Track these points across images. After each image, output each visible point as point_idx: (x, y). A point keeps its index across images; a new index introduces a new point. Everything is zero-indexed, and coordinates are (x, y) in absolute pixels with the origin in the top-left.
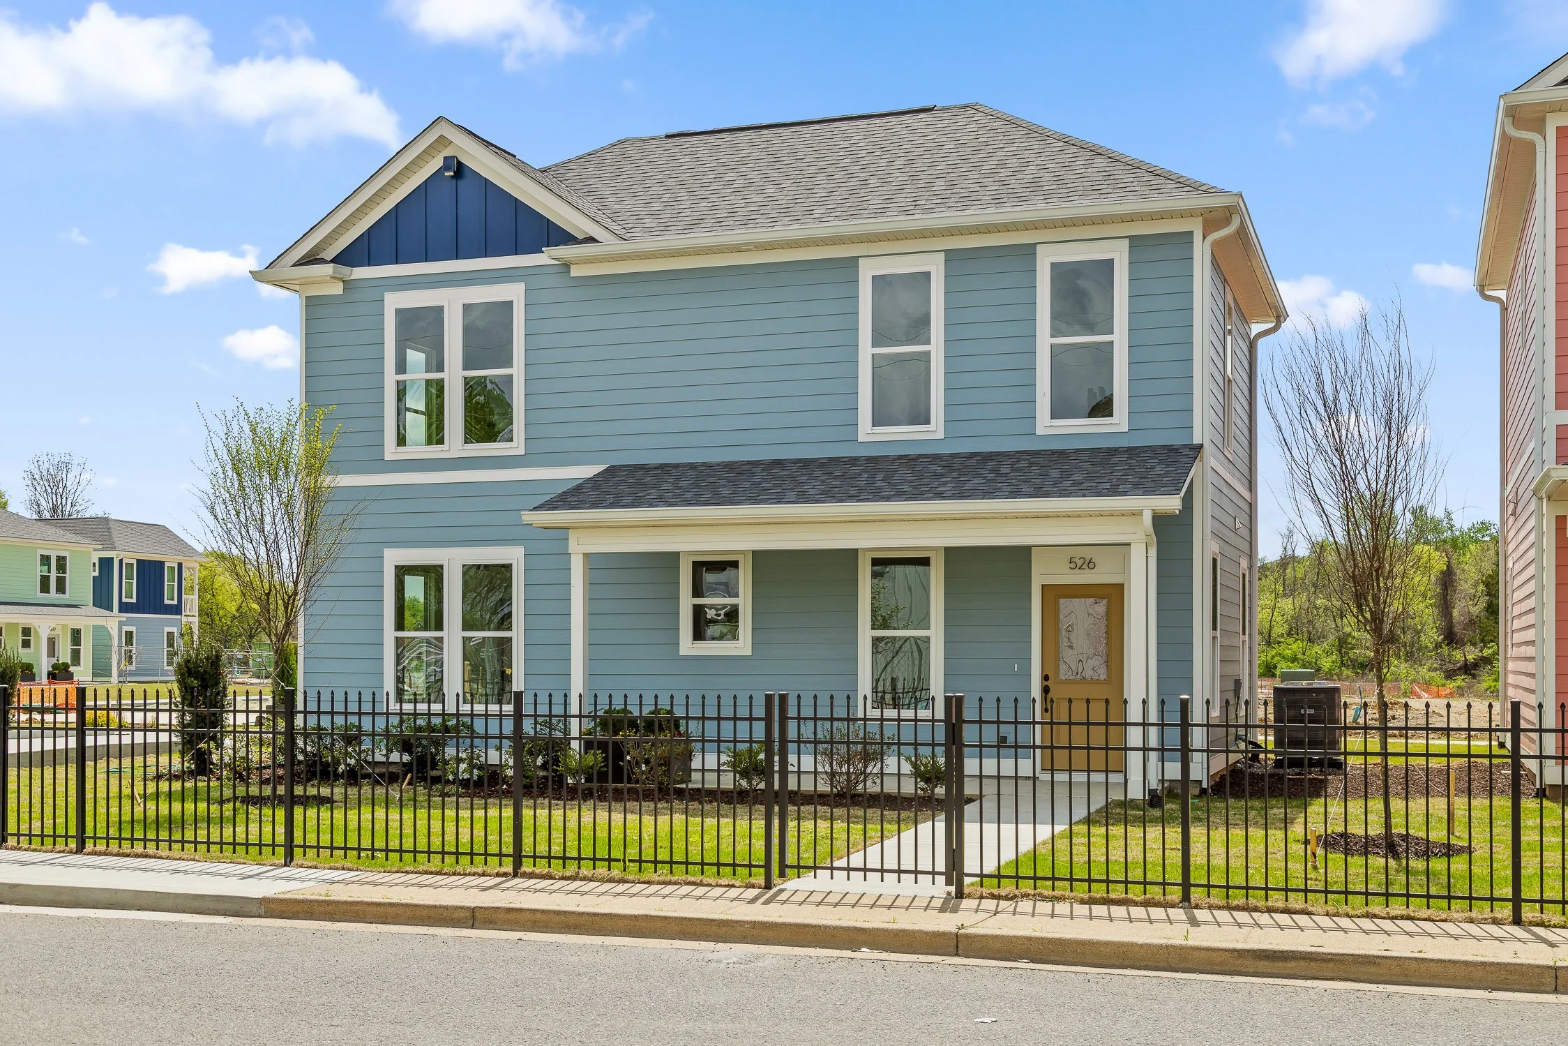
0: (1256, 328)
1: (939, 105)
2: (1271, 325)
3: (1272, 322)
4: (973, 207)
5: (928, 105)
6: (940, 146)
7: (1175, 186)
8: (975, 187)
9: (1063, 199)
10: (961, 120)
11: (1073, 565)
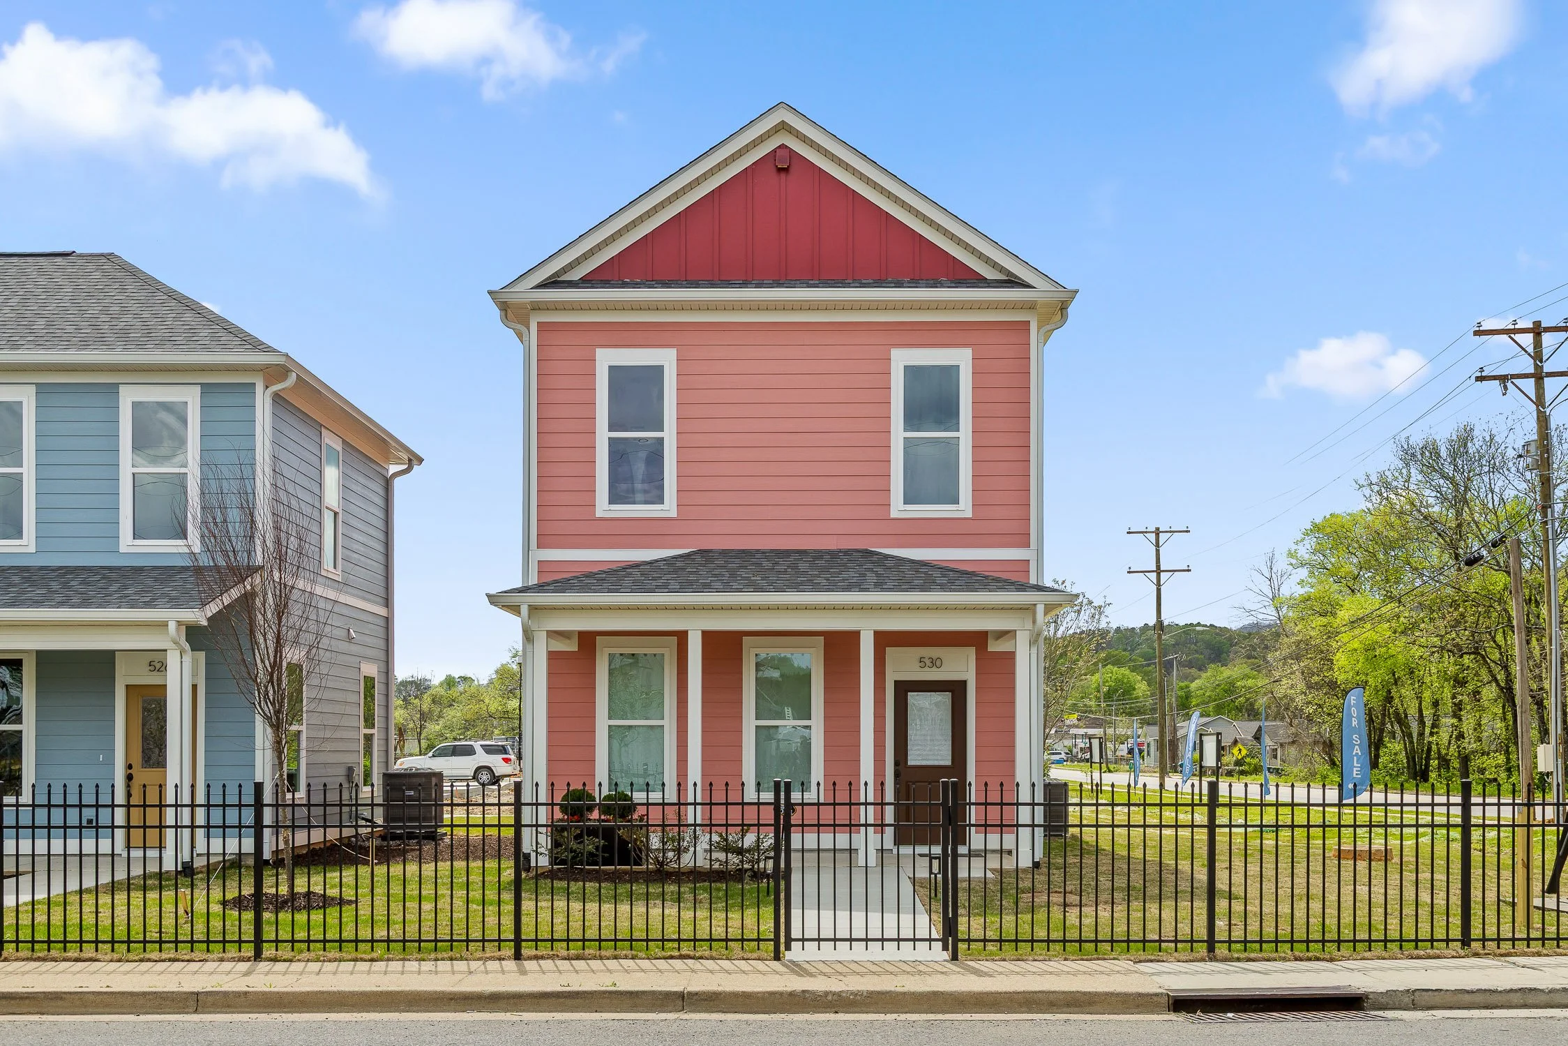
0: (393, 469)
1: (78, 252)
2: (406, 466)
3: (405, 464)
4: (59, 347)
5: (68, 249)
6: (60, 287)
7: (240, 343)
8: (70, 329)
9: (140, 347)
10: (91, 267)
11: (152, 668)
